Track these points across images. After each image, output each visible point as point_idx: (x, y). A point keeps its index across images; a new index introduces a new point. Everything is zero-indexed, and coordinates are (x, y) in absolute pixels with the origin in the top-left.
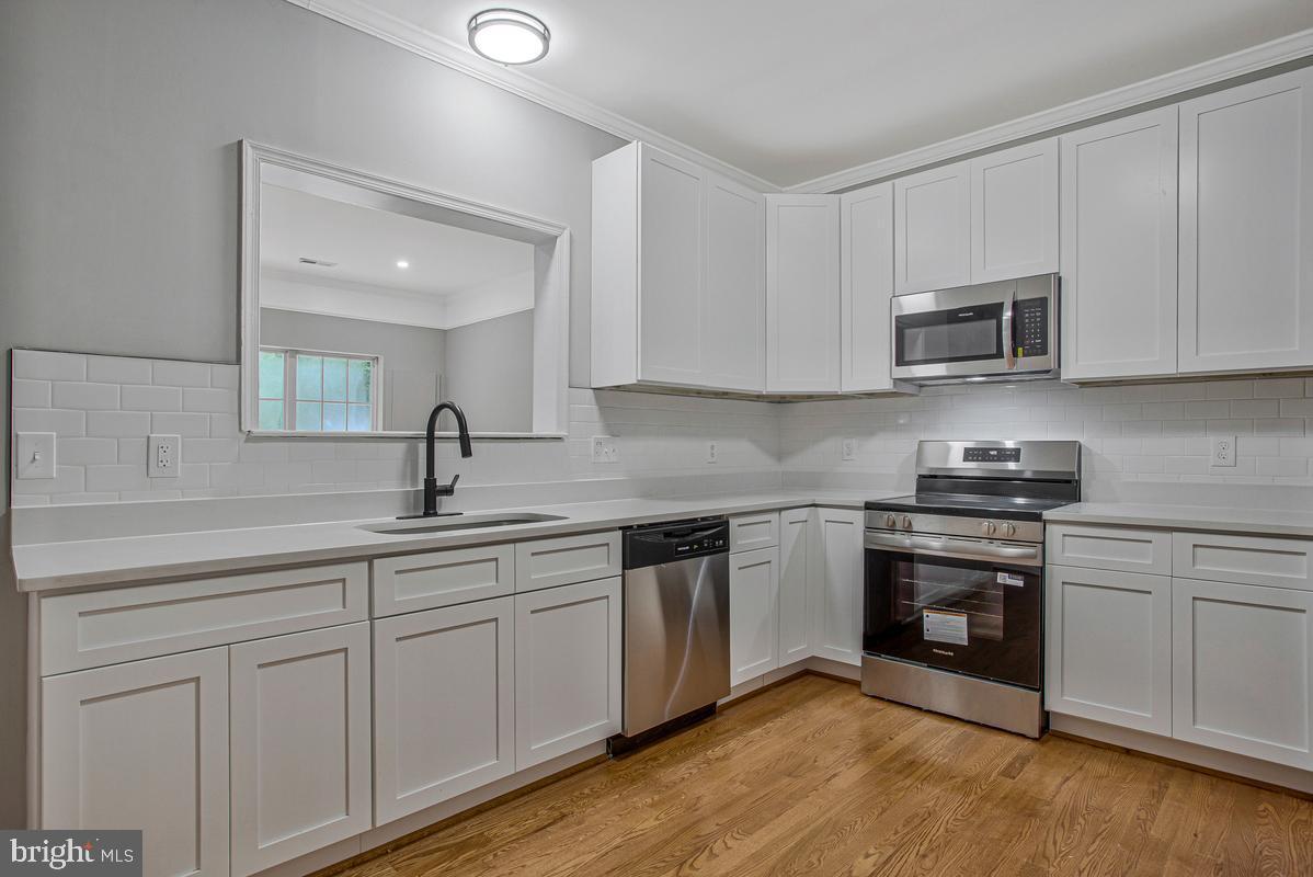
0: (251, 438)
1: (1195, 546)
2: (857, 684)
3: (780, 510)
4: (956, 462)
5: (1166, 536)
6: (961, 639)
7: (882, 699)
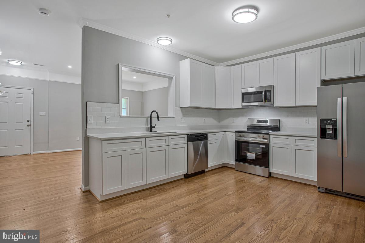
0: (121, 117)
1: (296, 139)
2: (234, 168)
3: (218, 132)
4: (255, 123)
5: (291, 137)
6: (254, 158)
7: (239, 171)
